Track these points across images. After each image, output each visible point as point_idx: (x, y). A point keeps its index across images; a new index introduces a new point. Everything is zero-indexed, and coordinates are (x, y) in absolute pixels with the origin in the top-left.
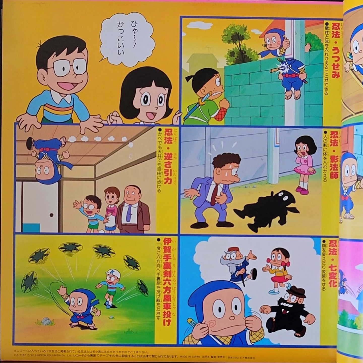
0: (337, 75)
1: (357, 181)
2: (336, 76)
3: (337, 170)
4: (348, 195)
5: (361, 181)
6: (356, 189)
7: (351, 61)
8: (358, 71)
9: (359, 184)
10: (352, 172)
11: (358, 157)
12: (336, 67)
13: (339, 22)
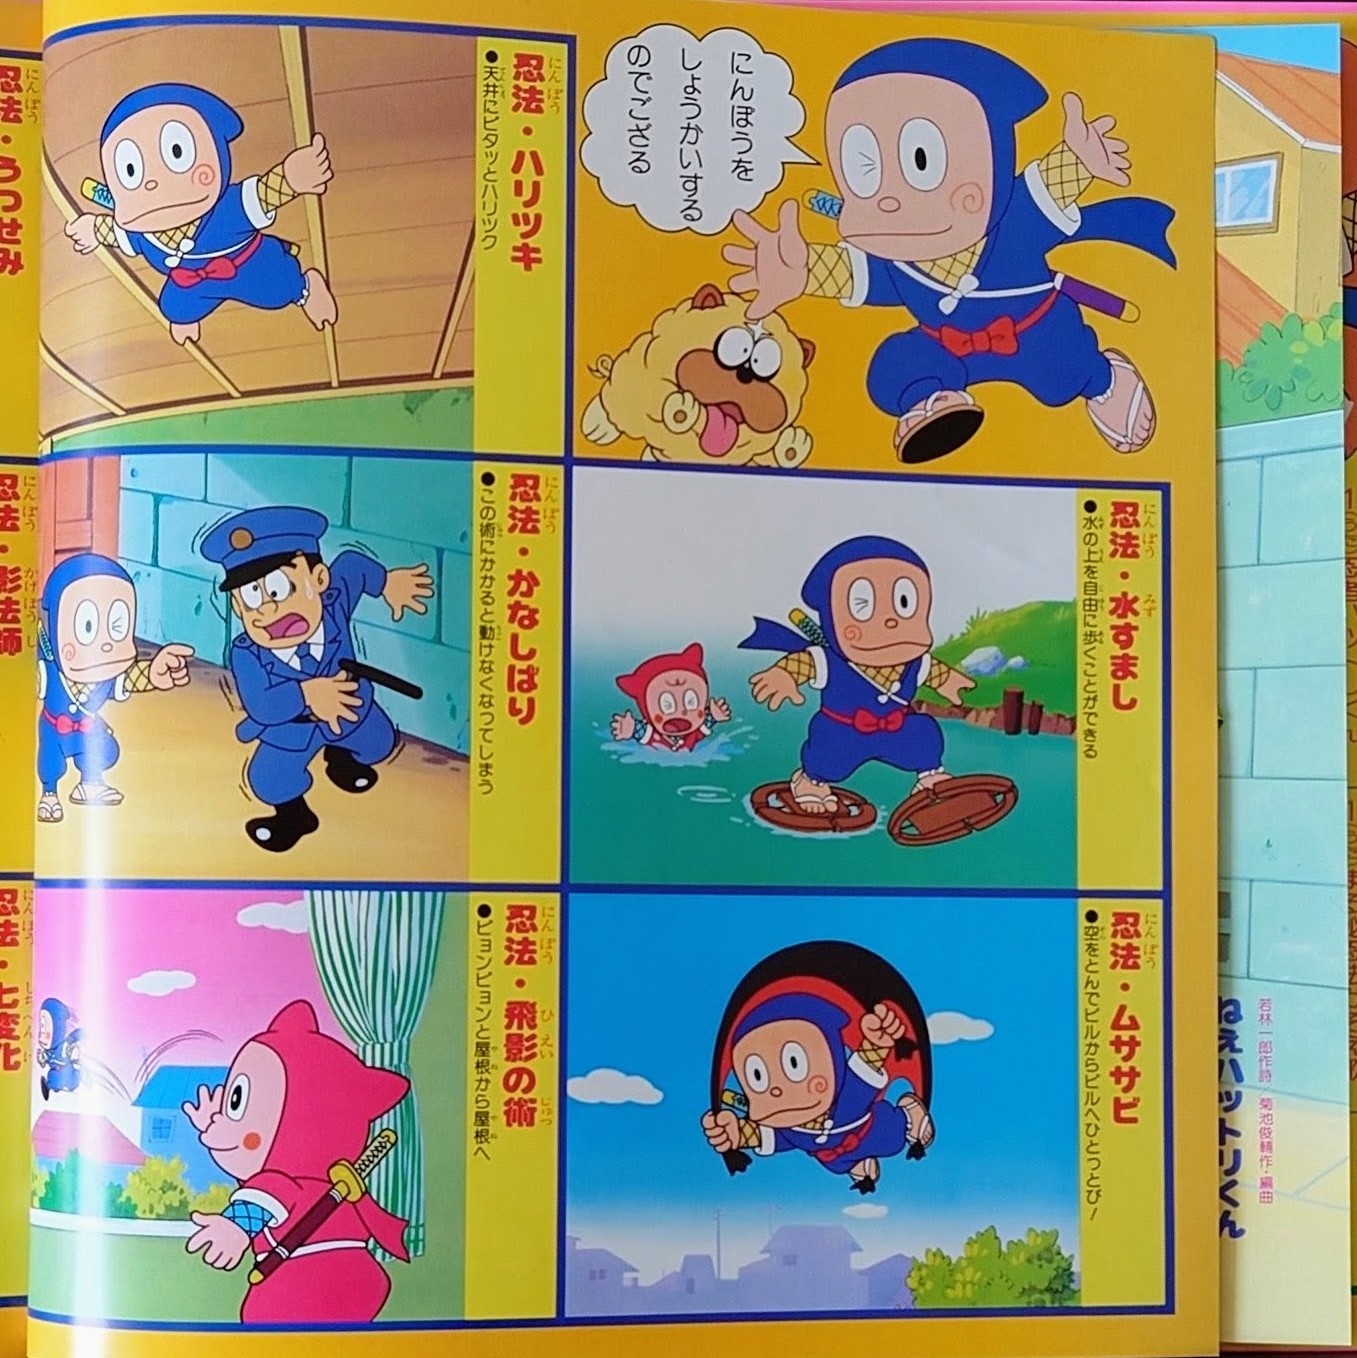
0: (11, 262)
1: (137, 662)
2: (9, 267)
3: (16, 620)
4: (93, 715)
5: (152, 660)
6: (132, 691)
7: (107, 215)
8: (137, 254)
9: (146, 672)
10: (113, 628)
11: (138, 573)
12: (8, 233)
13: (17, 65)
